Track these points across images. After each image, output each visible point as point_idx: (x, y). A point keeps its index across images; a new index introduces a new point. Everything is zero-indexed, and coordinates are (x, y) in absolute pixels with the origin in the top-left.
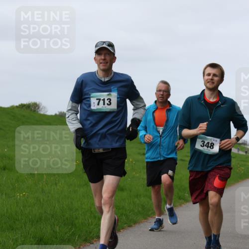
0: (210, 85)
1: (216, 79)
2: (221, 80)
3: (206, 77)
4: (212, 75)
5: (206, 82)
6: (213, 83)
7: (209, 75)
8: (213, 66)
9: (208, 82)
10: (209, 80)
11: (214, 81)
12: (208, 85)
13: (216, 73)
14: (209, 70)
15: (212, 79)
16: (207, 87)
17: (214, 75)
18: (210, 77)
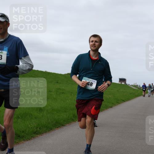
0: (93, 48)
1: (97, 44)
2: (100, 44)
3: (91, 43)
4: (94, 41)
5: (91, 46)
6: (95, 46)
7: (92, 41)
8: (95, 36)
9: (92, 46)
10: (92, 45)
11: (95, 45)
12: (92, 48)
13: (97, 41)
14: (93, 39)
15: (94, 44)
16: (91, 49)
17: (96, 41)
18: (93, 43)
